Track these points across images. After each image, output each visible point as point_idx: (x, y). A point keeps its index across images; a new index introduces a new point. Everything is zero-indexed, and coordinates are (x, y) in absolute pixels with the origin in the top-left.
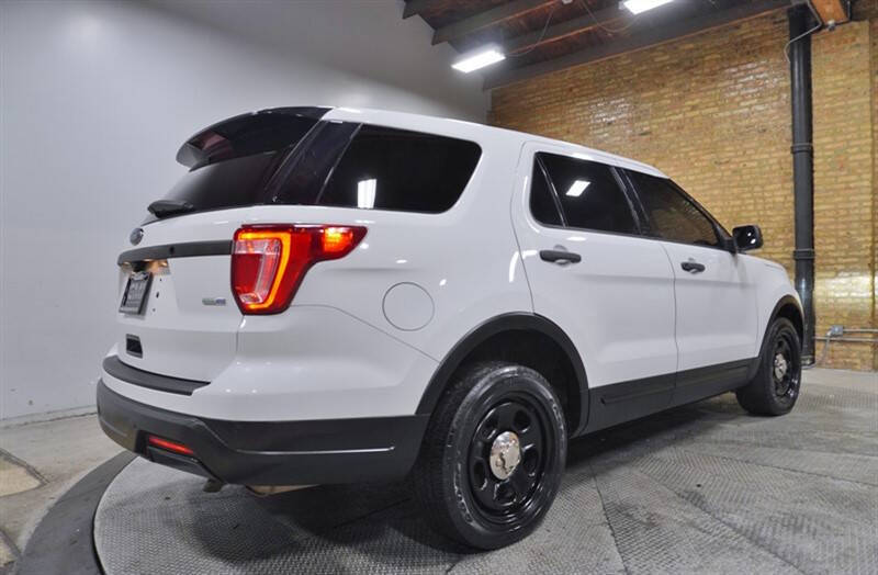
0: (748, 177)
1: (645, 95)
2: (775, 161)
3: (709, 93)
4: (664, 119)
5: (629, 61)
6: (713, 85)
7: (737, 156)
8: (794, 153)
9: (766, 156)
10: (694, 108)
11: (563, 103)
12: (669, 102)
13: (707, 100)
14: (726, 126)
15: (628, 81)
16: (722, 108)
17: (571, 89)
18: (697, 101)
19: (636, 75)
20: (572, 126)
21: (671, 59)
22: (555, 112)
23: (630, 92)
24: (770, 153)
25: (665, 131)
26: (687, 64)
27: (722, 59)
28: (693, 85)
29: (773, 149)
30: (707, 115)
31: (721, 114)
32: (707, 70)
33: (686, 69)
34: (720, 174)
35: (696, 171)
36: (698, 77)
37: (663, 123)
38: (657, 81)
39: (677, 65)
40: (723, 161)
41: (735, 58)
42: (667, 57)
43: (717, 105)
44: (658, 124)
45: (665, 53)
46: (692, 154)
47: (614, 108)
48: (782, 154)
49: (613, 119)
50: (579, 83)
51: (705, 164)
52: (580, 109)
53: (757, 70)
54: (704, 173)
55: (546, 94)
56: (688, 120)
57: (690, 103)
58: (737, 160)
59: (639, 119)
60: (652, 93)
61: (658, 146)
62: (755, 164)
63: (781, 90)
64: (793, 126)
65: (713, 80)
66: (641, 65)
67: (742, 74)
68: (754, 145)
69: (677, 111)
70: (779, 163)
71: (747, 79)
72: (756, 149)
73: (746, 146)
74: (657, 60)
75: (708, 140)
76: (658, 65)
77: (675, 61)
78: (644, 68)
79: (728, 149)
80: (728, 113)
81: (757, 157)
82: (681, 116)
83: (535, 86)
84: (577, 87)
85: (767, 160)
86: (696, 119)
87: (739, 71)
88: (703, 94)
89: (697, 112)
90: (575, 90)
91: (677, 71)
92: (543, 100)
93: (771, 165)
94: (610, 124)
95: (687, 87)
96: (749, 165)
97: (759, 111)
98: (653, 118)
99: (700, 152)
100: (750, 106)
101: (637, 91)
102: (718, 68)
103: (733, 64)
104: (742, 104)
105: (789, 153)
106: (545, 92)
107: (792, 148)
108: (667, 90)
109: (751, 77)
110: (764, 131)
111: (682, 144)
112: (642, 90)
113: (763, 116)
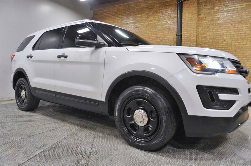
0: (165, 42)
1: (138, 16)
2: (172, 38)
3: (155, 17)
4: (143, 23)
5: (134, 5)
6: (157, 14)
7: (162, 36)
8: (177, 36)
9: (170, 36)
10: (151, 21)
11: (114, 16)
12: (144, 18)
13: (155, 19)
14: (160, 27)
15: (133, 11)
16: (159, 21)
17: (117, 12)
18: (152, 19)
19: (135, 10)
20: (117, 24)
21: (145, 5)
22: (112, 19)
23: (133, 15)
24: (170, 35)
25: (143, 27)
26: (150, 7)
27: (160, 7)
28: (151, 14)
29: (172, 34)
30: (155, 23)
31: (158, 23)
32: (155, 10)
33: (150, 9)
34: (157, 41)
35: (151, 39)
36: (153, 12)
37: (142, 24)
38: (141, 12)
39: (147, 8)
40: (158, 37)
41: (163, 7)
42: (144, 5)
43: (157, 20)
44: (141, 25)
45: (144, 3)
46: (150, 34)
47: (129, 19)
48: (174, 36)
49: (128, 22)
50: (119, 11)
51: (153, 37)
52: (119, 19)
53: (169, 11)
54: (153, 40)
55: (110, 13)
56: (149, 24)
57: (150, 19)
58: (162, 37)
59: (136, 23)
60: (140, 15)
61: (141, 31)
62: (167, 38)
63: (174, 17)
64: (177, 28)
65: (157, 13)
66: (137, 7)
67: (165, 12)
68: (167, 33)
69: (147, 21)
70: (173, 38)
71: (166, 13)
72: (167, 34)
73: (165, 33)
74: (142, 5)
75: (154, 31)
76: (142, 7)
77: (147, 6)
78: (138, 7)
79: (159, 33)
80: (160, 23)
81: (167, 36)
82: (147, 23)
83: (106, 11)
84: (118, 12)
85: (170, 37)
86: (152, 24)
87: (164, 11)
88: (154, 17)
89: (152, 22)
90: (118, 13)
91: (147, 9)
92: (108, 15)
93: (171, 39)
94: (127, 24)
95: (150, 14)
96: (165, 38)
97: (168, 23)
98: (140, 23)
99: (152, 34)
100: (166, 21)
101: (136, 14)
102: (158, 9)
103: (162, 8)
104: (164, 21)
105: (176, 36)
106: (109, 12)
107: (177, 34)
108: (144, 15)
109: (167, 13)
110: (170, 29)
111: (147, 31)
112: (137, 14)
113: (170, 24)
